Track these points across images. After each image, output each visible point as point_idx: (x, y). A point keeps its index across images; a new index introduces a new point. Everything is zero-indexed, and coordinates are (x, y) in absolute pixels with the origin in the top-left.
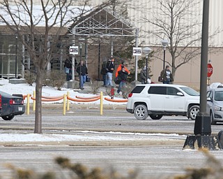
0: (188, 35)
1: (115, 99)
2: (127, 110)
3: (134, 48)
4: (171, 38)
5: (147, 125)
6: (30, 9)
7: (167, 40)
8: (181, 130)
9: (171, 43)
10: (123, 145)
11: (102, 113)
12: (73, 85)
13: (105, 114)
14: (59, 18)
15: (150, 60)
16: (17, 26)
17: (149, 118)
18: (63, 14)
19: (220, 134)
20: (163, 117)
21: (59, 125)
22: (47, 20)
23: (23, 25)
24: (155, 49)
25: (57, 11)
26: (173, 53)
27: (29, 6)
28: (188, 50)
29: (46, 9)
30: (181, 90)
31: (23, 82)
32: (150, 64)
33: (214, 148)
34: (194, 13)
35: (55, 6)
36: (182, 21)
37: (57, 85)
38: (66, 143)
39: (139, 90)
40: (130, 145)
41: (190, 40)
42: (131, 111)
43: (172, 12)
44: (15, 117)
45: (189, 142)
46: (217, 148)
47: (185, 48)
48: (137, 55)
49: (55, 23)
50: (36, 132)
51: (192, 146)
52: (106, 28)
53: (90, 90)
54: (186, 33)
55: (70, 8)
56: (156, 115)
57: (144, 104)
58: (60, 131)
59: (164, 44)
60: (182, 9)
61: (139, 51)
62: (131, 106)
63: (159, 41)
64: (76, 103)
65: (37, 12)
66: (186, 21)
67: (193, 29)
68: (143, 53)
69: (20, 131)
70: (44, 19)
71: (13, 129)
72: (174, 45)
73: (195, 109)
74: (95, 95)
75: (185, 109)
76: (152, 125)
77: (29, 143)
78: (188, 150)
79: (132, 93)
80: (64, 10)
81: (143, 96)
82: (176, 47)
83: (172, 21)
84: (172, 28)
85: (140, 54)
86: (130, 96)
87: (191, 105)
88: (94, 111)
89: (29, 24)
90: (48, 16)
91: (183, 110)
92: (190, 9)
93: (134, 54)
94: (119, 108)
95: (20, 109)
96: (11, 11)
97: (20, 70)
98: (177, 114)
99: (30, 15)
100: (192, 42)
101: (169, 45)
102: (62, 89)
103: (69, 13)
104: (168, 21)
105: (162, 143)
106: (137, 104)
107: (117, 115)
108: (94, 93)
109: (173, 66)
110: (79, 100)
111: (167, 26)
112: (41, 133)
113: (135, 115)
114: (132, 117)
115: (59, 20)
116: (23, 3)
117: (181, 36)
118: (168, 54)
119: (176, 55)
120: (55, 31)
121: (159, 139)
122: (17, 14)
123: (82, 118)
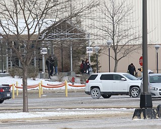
0: (126, 36)
1: (75, 84)
2: (86, 92)
3: (87, 48)
4: (113, 39)
5: (101, 102)
6: (16, 23)
7: (110, 41)
8: (127, 105)
9: (114, 43)
10: (88, 118)
11: (67, 95)
12: (44, 76)
13: (69, 96)
14: (37, 28)
15: (99, 56)
16: (7, 35)
17: (102, 97)
18: (40, 25)
19: (159, 107)
20: (112, 96)
21: (38, 106)
22: (29, 30)
23: (12, 34)
24: (102, 48)
25: (36, 23)
26: (115, 50)
27: (15, 21)
28: (126, 47)
29: (28, 22)
30: (124, 76)
31: (8, 75)
32: (99, 59)
33: (155, 118)
34: (129, 21)
35: (34, 19)
36: (120, 26)
37: (33, 77)
38: (46, 118)
39: (93, 77)
40: (93, 117)
41: (127, 40)
42: (89, 93)
43: (113, 21)
44: (5, 101)
45: (137, 113)
46: (157, 117)
47: (124, 46)
48: (90, 53)
49: (34, 32)
50: (24, 111)
51: (139, 117)
52: (66, 34)
53: (57, 79)
54: (124, 35)
55: (45, 20)
56: (106, 95)
57: (98, 87)
58: (40, 110)
59: (108, 43)
60: (120, 18)
61: (91, 50)
62: (88, 90)
63: (105, 42)
64: (47, 89)
65: (22, 24)
66: (123, 26)
67: (129, 32)
68: (94, 51)
69: (12, 111)
70: (26, 29)
71: (6, 110)
72: (115, 44)
73: (135, 90)
74: (61, 83)
75: (127, 90)
76: (105, 102)
77: (19, 119)
78: (136, 119)
79: (88, 80)
80: (40, 22)
81: (97, 82)
82: (117, 45)
83: (114, 27)
84: (113, 32)
85: (92, 52)
86: (87, 82)
87: (132, 87)
88: (61, 94)
89: (16, 33)
90: (30, 27)
91: (126, 91)
92: (126, 18)
93: (87, 52)
94: (78, 91)
95: (8, 95)
96: (2, 24)
97: (5, 67)
98: (122, 93)
99: (16, 27)
100: (128, 41)
101: (112, 44)
102: (36, 79)
103: (44, 24)
104: (111, 27)
105: (116, 115)
106: (92, 88)
107: (78, 97)
108: (60, 81)
109: (116, 59)
110: (49, 86)
111: (110, 31)
112: (28, 112)
113: (92, 96)
114: (89, 97)
115: (37, 30)
116: (11, 19)
117: (120, 37)
118: (112, 51)
119: (117, 51)
120: (35, 37)
121: (113, 113)
122: (7, 27)
123: (53, 99)
